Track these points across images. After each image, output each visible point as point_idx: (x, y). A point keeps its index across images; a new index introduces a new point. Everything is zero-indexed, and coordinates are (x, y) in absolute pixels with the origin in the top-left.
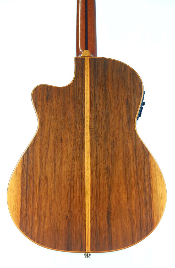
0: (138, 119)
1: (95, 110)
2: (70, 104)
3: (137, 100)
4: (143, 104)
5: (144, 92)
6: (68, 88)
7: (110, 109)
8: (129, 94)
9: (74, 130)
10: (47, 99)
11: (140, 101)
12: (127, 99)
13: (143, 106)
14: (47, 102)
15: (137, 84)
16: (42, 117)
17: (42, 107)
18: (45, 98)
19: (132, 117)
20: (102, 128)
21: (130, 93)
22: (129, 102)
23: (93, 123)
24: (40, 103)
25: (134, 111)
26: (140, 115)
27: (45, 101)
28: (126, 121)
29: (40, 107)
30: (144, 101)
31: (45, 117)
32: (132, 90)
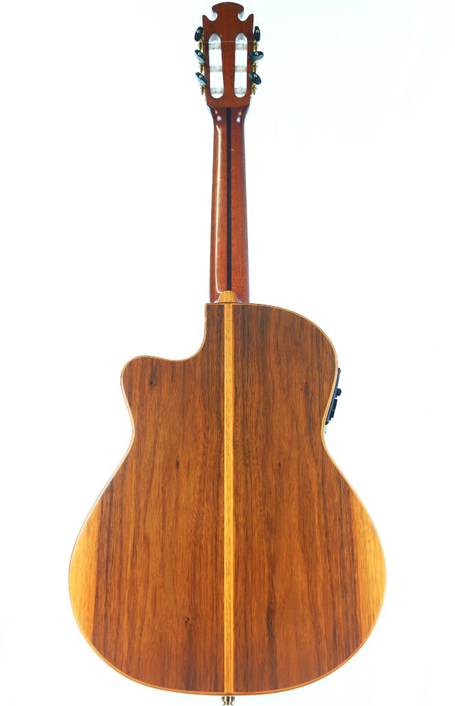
0: (327, 423)
1: (244, 404)
2: (194, 394)
3: (326, 385)
4: (338, 392)
5: (339, 369)
6: (192, 363)
7: (274, 402)
8: (310, 374)
9: (203, 445)
10: (151, 383)
11: (331, 386)
12: (307, 383)
13: (338, 398)
14: (151, 389)
15: (325, 354)
16: (141, 418)
17: (141, 397)
18: (147, 382)
19: (317, 419)
20: (258, 440)
21: (312, 373)
22: (311, 389)
23: (239, 430)
24: (136, 391)
25: (320, 405)
26: (331, 415)
27: (147, 388)
28: (304, 428)
29: (137, 400)
30: (339, 387)
31: (147, 417)
32: (316, 365)
